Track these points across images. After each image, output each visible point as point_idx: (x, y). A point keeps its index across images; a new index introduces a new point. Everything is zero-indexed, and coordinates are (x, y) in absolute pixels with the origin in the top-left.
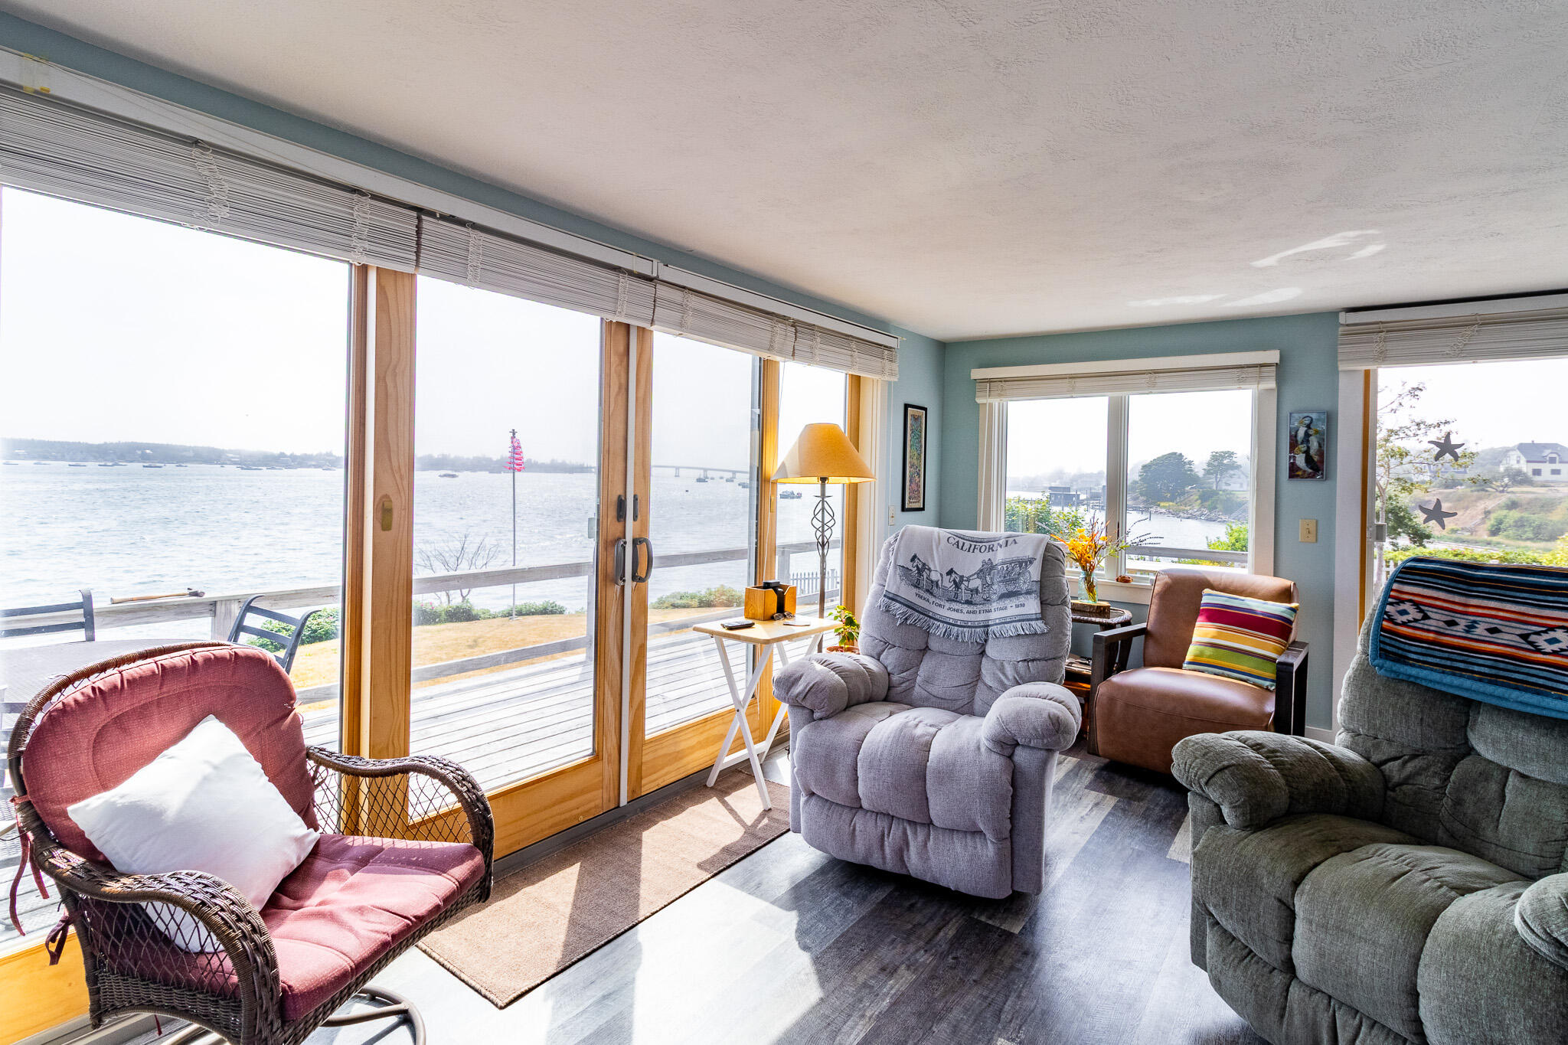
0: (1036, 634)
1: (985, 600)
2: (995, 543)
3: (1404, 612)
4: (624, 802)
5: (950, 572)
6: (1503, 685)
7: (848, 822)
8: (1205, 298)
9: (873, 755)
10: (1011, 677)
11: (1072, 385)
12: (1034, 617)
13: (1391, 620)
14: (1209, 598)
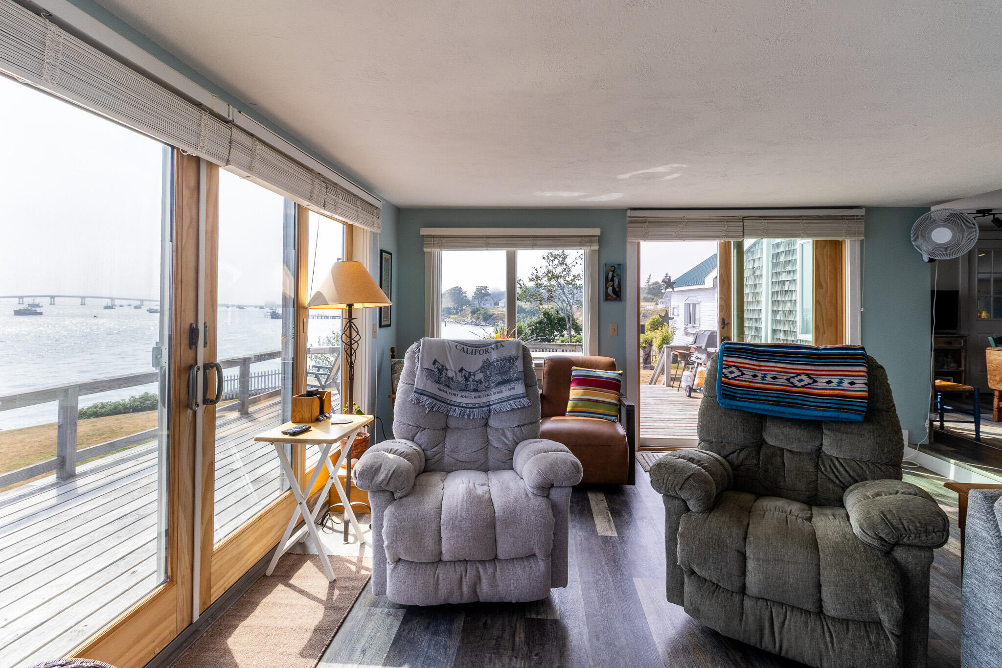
0: (524, 407)
1: (486, 387)
2: (489, 347)
3: (732, 372)
4: (196, 617)
5: (461, 370)
6: (783, 406)
7: (432, 575)
8: (576, 194)
9: (454, 518)
10: (511, 439)
11: (487, 242)
12: (522, 395)
13: (726, 377)
14: (576, 371)
